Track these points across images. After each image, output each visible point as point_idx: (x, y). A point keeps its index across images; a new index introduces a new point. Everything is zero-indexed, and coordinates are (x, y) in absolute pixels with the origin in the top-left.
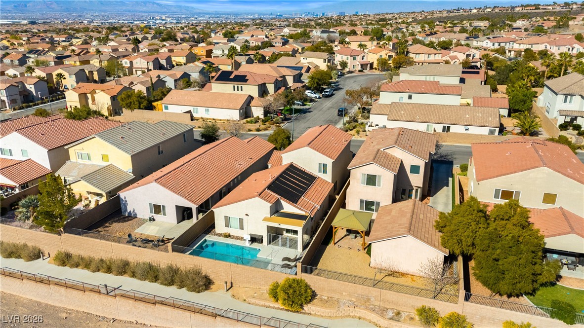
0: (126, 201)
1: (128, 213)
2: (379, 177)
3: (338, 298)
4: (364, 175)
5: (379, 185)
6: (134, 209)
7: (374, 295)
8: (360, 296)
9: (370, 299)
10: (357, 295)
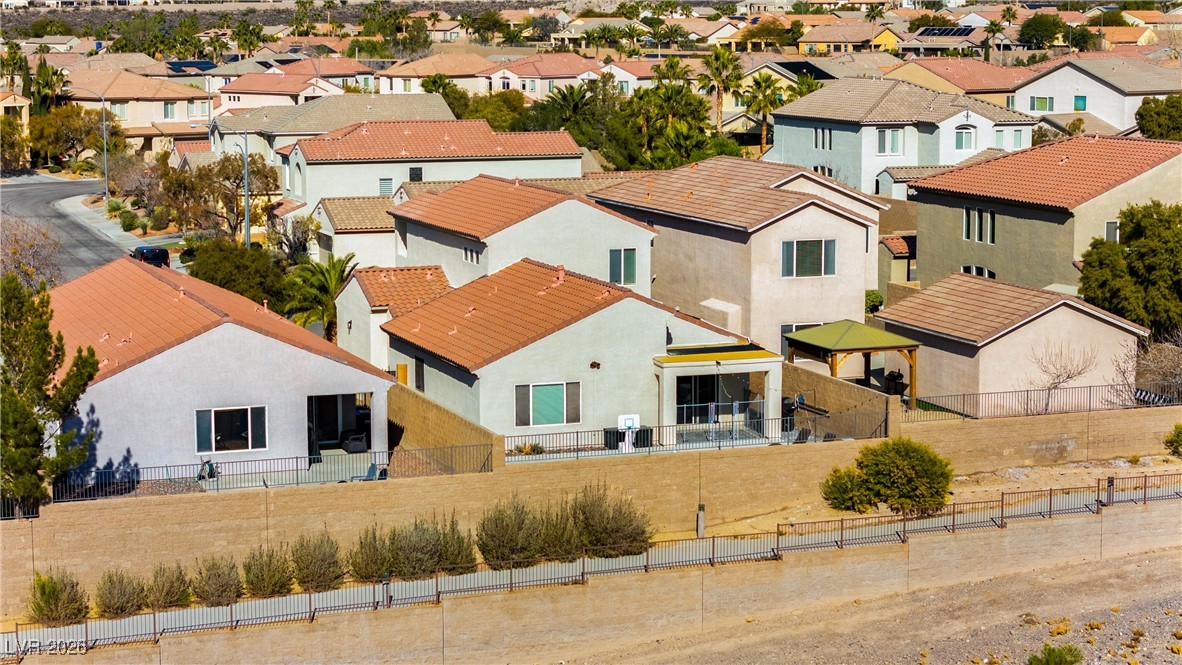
0: (95, 424)
1: (98, 471)
2: (830, 244)
3: (992, 469)
4: (788, 245)
5: (830, 270)
6: (128, 451)
7: (1074, 434)
8: (1044, 446)
9: (1065, 447)
10: (1035, 447)
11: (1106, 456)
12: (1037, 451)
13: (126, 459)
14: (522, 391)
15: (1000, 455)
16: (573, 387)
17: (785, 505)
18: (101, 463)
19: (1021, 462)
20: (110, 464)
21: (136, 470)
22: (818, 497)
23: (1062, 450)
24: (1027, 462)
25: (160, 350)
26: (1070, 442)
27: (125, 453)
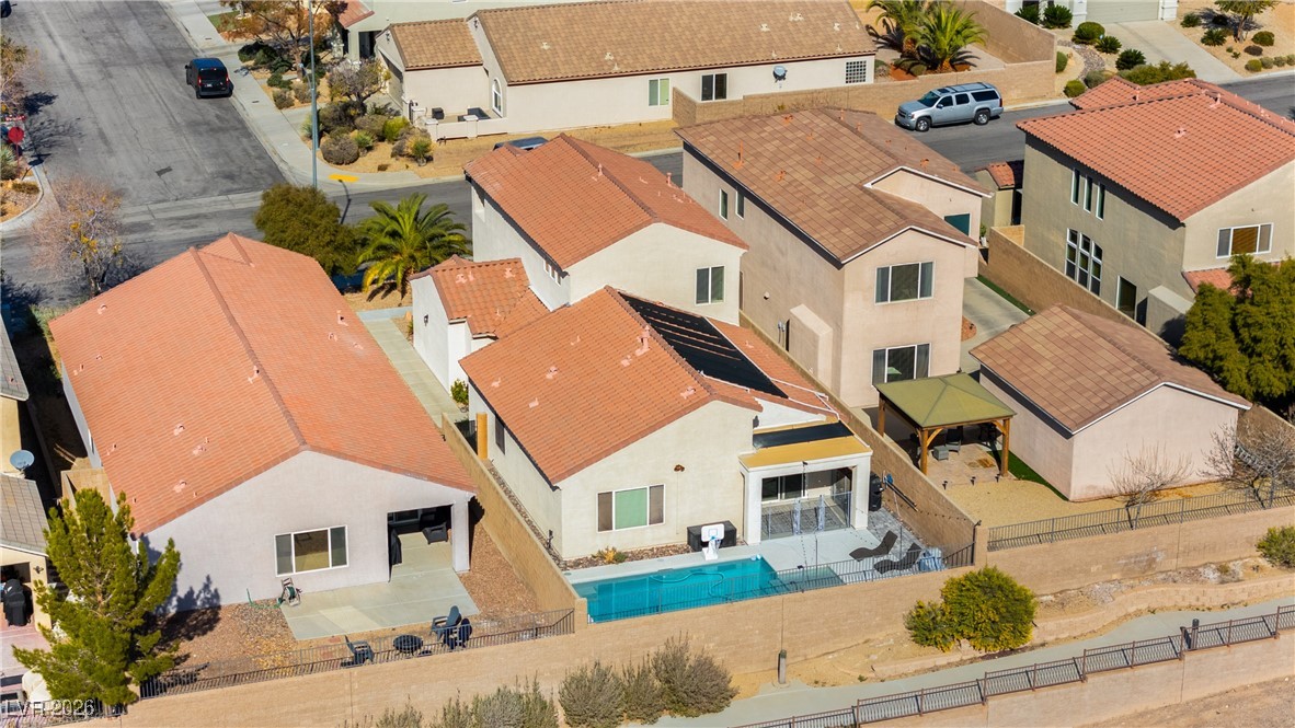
1: (179, 600)
2: (927, 267)
3: (1079, 586)
4: (883, 272)
5: (926, 292)
6: (208, 578)
7: (1164, 546)
8: (1133, 560)
9: (1154, 560)
10: (1124, 561)
11: (1195, 564)
12: (1126, 564)
13: (206, 587)
14: (605, 500)
15: (1087, 572)
16: (657, 490)
17: (867, 637)
18: (182, 593)
19: (1109, 577)
20: (191, 592)
21: (216, 595)
22: (901, 629)
23: (1151, 562)
24: (1115, 576)
25: (238, 482)
26: (1160, 554)
27: (205, 581)
